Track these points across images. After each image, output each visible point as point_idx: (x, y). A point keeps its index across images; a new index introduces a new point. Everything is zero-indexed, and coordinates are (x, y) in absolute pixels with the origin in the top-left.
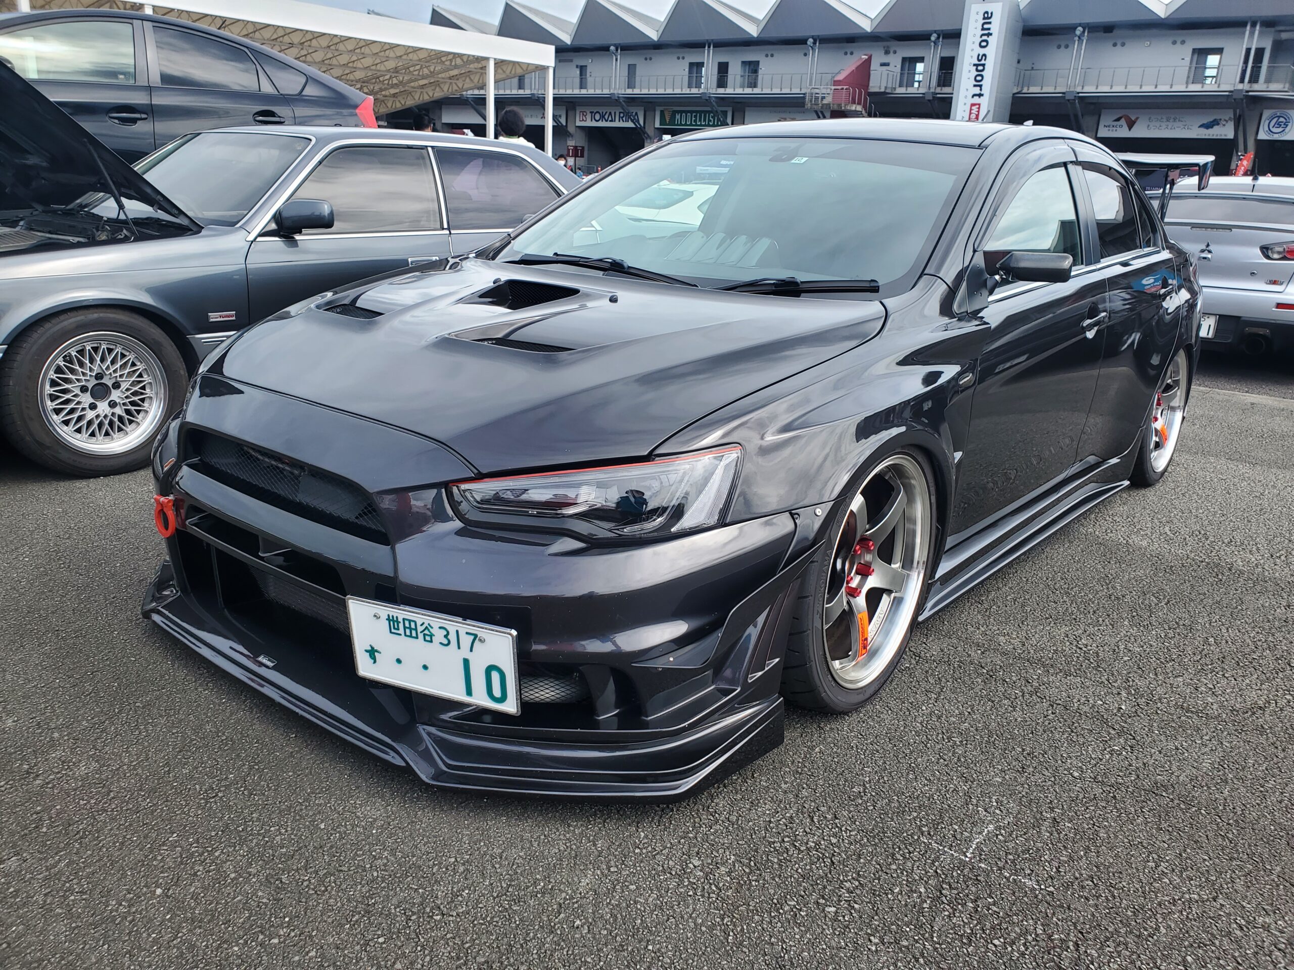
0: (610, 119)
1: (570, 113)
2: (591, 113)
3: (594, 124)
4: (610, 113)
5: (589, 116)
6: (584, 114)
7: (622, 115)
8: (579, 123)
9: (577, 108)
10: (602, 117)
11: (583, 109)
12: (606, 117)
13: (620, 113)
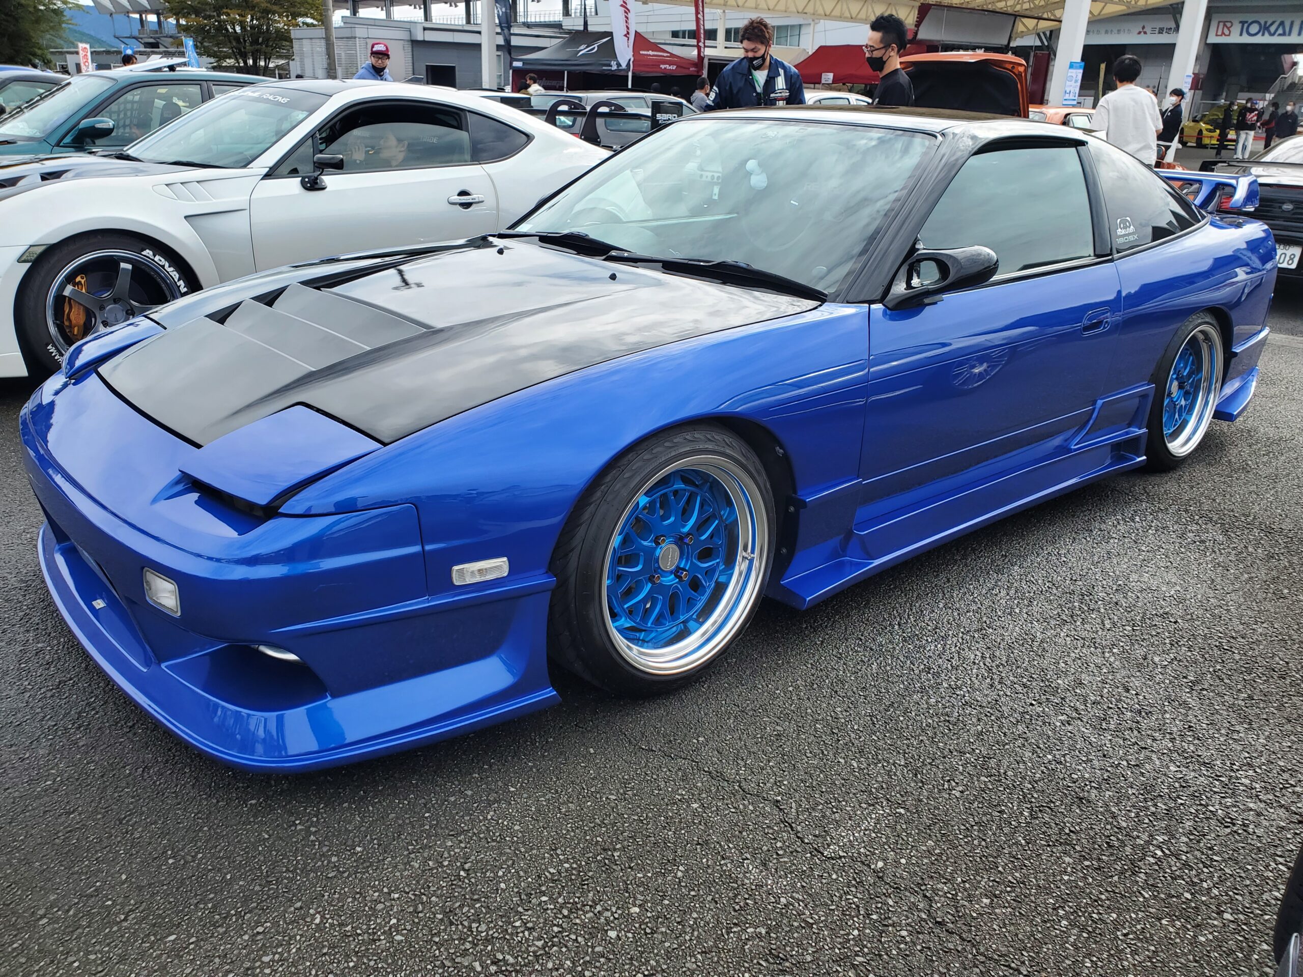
0: (1280, 31)
2: (1243, 23)
3: (1246, 39)
4: (1282, 24)
5: (1236, 28)
8: (1212, 40)
10: (1265, 29)
12: (1272, 29)
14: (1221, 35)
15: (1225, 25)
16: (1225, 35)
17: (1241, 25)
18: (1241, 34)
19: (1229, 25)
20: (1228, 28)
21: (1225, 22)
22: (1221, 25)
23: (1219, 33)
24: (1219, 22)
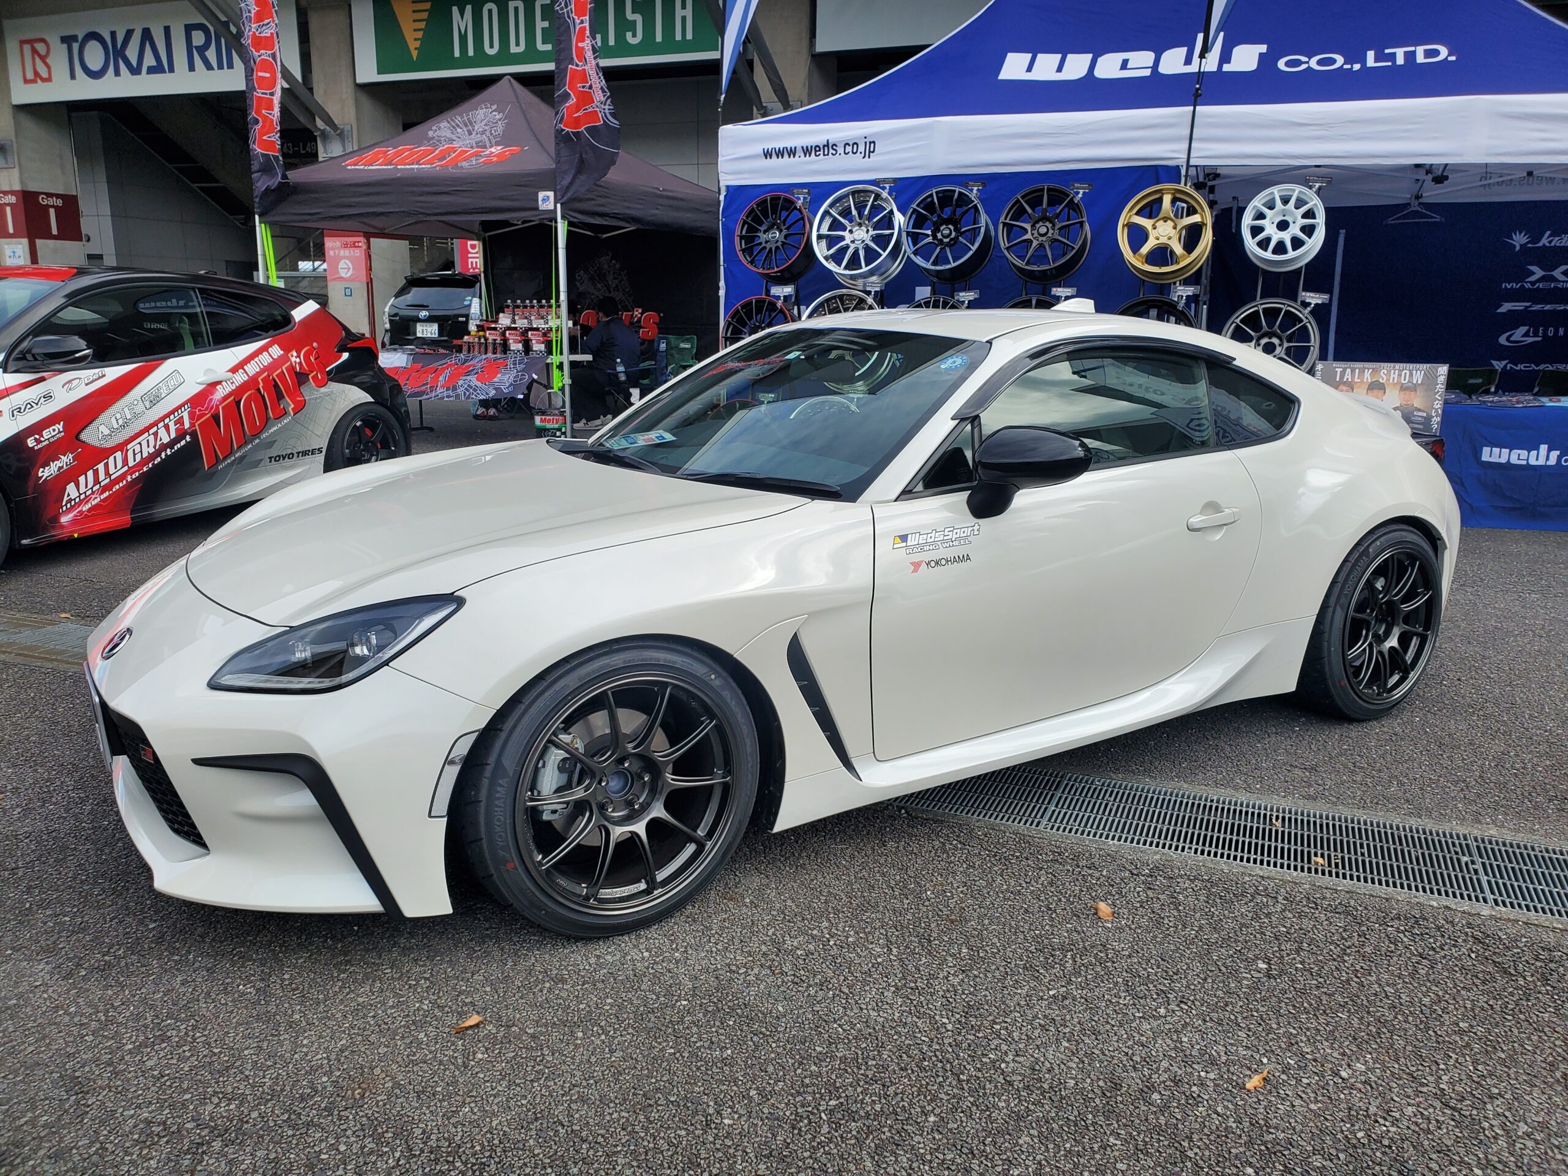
0: (149, 60)
2: (67, 40)
3: (85, 88)
4: (147, 35)
5: (59, 58)
6: (39, 52)
7: (198, 38)
8: (22, 93)
10: (116, 54)
11: (30, 27)
12: (132, 53)
13: (189, 29)
14: (33, 81)
15: (35, 51)
16: (44, 80)
17: (65, 46)
18: (73, 76)
19: (41, 48)
20: (43, 59)
21: (30, 42)
22: (27, 48)
23: (30, 75)
24: (23, 42)
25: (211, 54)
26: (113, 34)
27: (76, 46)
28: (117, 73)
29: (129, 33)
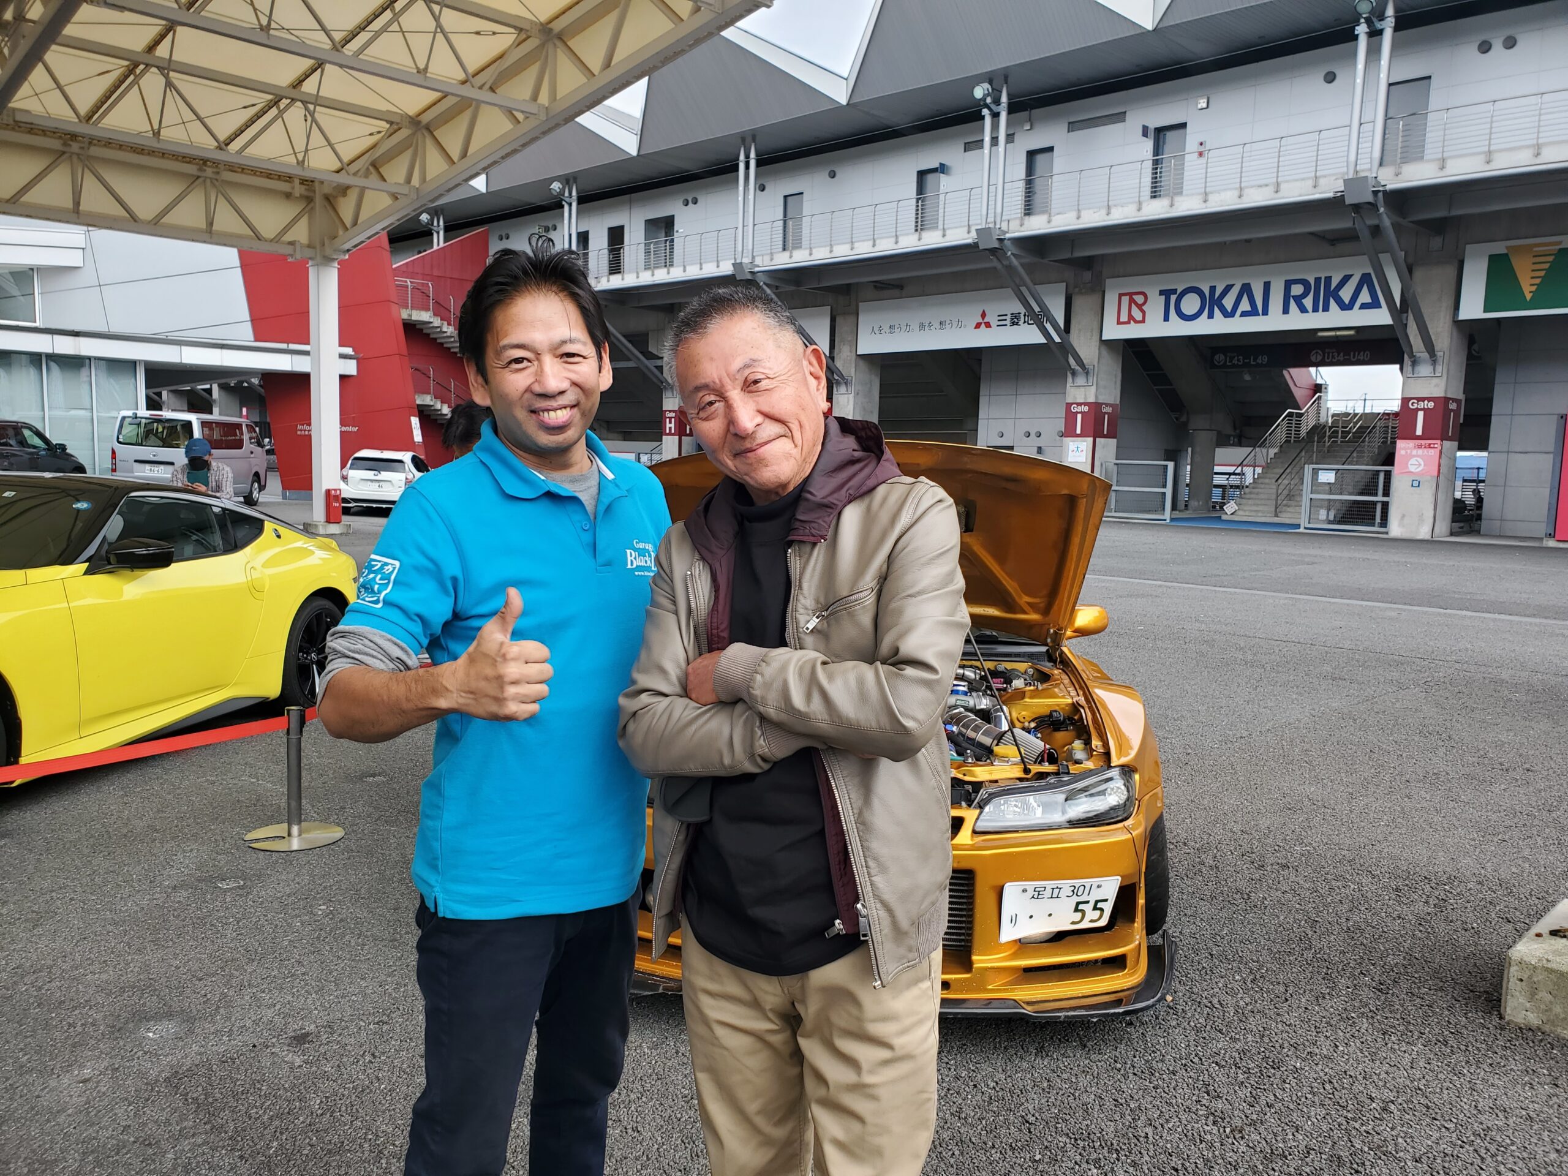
0: (1245, 305)
1: (1078, 303)
2: (1166, 293)
3: (1177, 328)
4: (1246, 289)
5: (1155, 306)
6: (1136, 301)
7: (1297, 290)
8: (1113, 331)
9: (1109, 282)
10: (1212, 303)
11: (1132, 284)
12: (1228, 302)
13: (1288, 284)
14: (1128, 322)
15: (1132, 301)
16: (1136, 322)
18: (1166, 318)
19: (1140, 299)
20: (1140, 307)
21: (1131, 295)
22: (1125, 300)
23: (1124, 317)
24: (1121, 295)
25: (1308, 302)
26: (1213, 289)
27: (1173, 298)
28: (1211, 316)
29: (1228, 288)
